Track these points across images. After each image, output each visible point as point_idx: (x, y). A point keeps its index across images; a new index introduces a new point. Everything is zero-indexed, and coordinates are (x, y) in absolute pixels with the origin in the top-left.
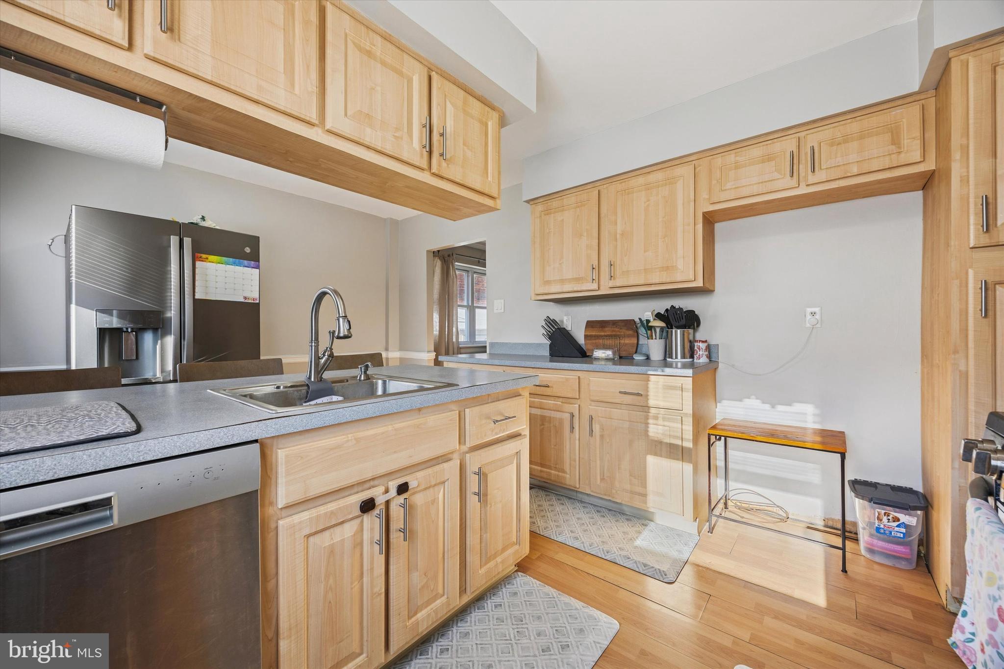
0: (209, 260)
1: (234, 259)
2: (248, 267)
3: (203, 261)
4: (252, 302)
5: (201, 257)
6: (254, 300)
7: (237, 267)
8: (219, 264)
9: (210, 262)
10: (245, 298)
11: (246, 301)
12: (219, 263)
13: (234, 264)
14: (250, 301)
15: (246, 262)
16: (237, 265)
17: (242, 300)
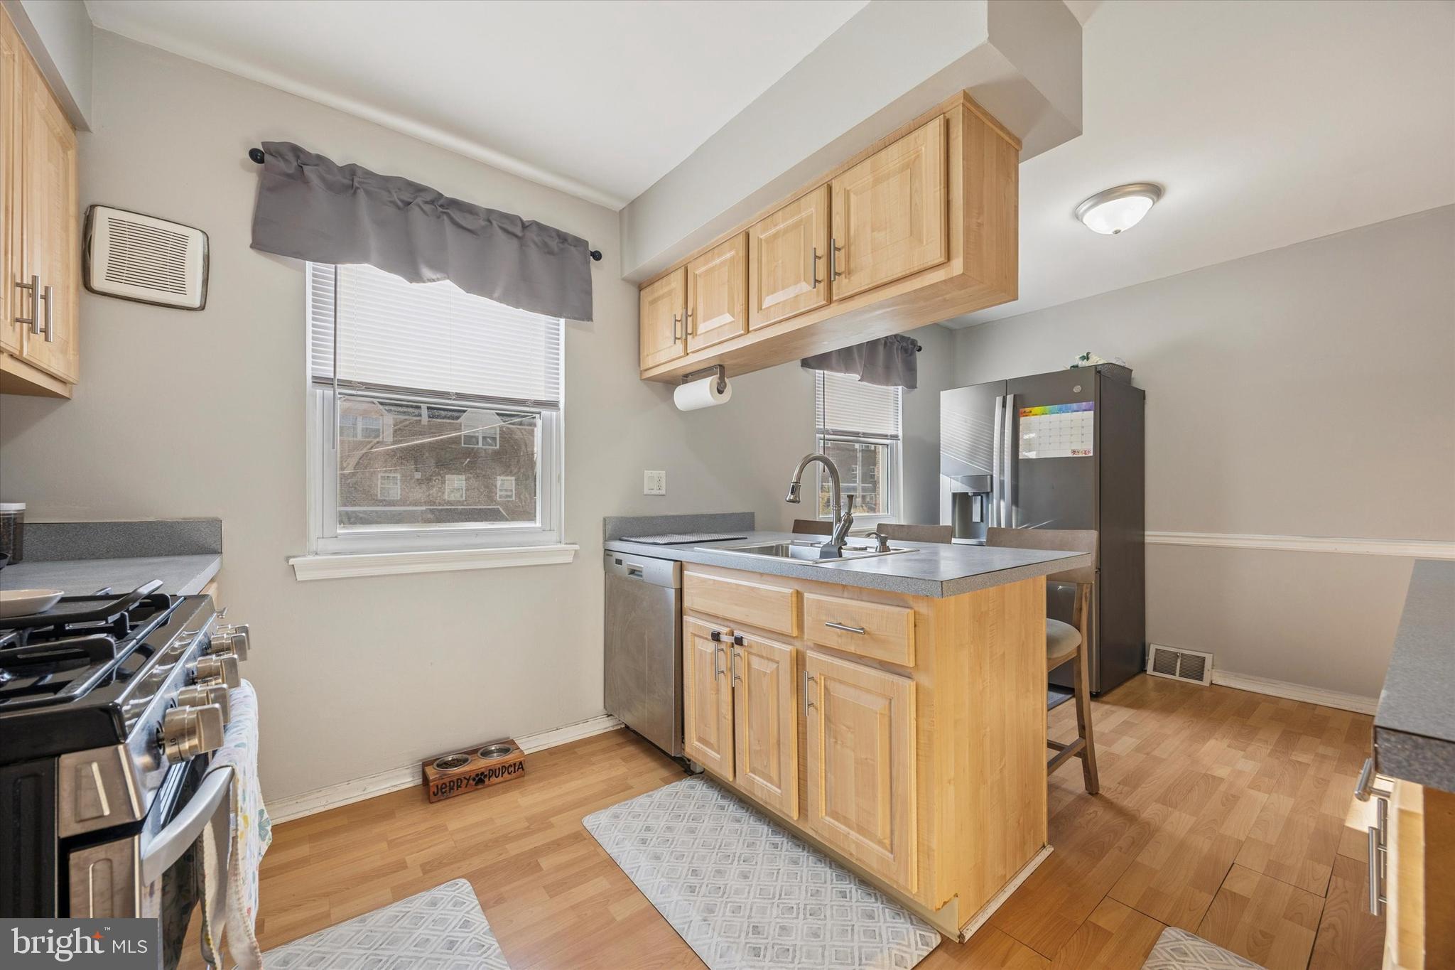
0: (1033, 413)
1: (1060, 406)
2: (1078, 411)
3: (1027, 416)
4: (1084, 455)
5: (1025, 412)
6: (1085, 454)
7: (1063, 414)
8: (1043, 416)
9: (1033, 415)
10: (1074, 452)
11: (1075, 456)
12: (1043, 414)
13: (1060, 411)
14: (1080, 455)
15: (1075, 406)
16: (1063, 412)
17: (1070, 455)
